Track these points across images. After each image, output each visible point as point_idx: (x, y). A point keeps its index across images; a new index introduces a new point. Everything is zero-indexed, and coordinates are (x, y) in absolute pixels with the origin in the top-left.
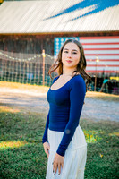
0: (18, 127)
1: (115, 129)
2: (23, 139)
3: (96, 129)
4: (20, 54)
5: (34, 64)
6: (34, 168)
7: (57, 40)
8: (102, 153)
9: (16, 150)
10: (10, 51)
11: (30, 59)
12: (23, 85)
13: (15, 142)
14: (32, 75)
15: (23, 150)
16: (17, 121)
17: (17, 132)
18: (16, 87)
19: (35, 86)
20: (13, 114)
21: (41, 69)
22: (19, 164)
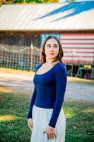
0: (10, 104)
1: (86, 107)
2: (13, 114)
3: (72, 106)
4: (14, 47)
5: (24, 55)
6: (21, 137)
7: (43, 36)
8: (76, 125)
9: (7, 123)
10: (6, 44)
11: (21, 51)
12: (15, 71)
13: (7, 116)
14: (22, 63)
15: (13, 122)
16: (9, 99)
17: (9, 108)
18: (10, 73)
19: (25, 72)
20: (6, 94)
21: (30, 59)
22: (9, 134)
